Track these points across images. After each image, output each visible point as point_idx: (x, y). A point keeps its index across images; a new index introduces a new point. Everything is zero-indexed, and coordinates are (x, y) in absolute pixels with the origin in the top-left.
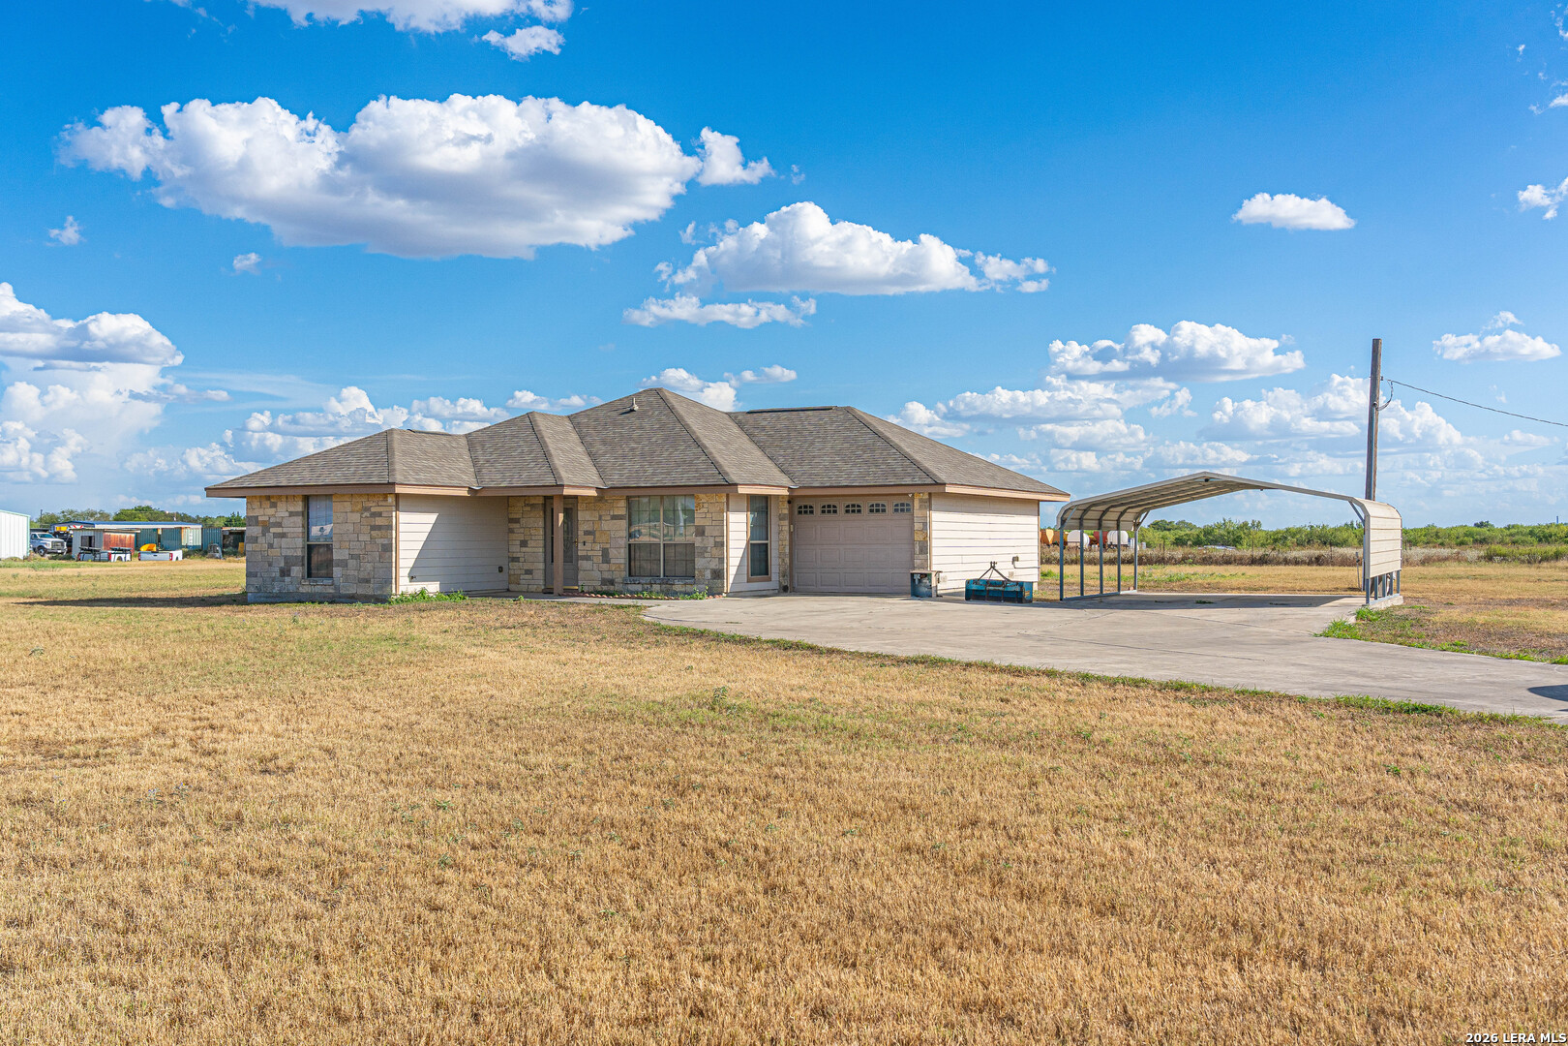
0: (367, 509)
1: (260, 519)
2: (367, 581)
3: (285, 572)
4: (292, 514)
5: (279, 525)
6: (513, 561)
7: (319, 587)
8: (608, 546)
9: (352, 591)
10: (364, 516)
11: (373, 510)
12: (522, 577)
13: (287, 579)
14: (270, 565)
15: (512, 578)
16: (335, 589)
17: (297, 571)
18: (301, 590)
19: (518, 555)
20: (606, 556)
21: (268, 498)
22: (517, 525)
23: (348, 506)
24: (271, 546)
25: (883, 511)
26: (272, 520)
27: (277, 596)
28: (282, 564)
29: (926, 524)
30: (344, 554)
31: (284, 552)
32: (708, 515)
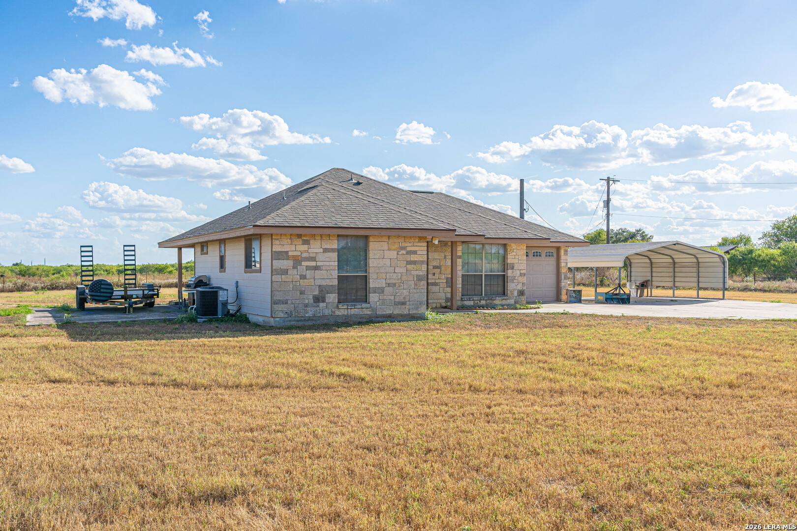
0: (403, 248)
1: (290, 254)
2: (404, 303)
3: (318, 299)
4: (326, 250)
5: (313, 259)
7: (356, 310)
9: (388, 312)
10: (400, 253)
11: (409, 249)
13: (322, 305)
14: (302, 293)
16: (373, 310)
17: (332, 298)
18: (337, 313)
21: (299, 236)
23: (385, 246)
24: (303, 277)
25: (540, 256)
26: (305, 255)
27: (310, 319)
28: (316, 293)
29: (567, 263)
30: (382, 283)
31: (318, 282)
32: (517, 257)
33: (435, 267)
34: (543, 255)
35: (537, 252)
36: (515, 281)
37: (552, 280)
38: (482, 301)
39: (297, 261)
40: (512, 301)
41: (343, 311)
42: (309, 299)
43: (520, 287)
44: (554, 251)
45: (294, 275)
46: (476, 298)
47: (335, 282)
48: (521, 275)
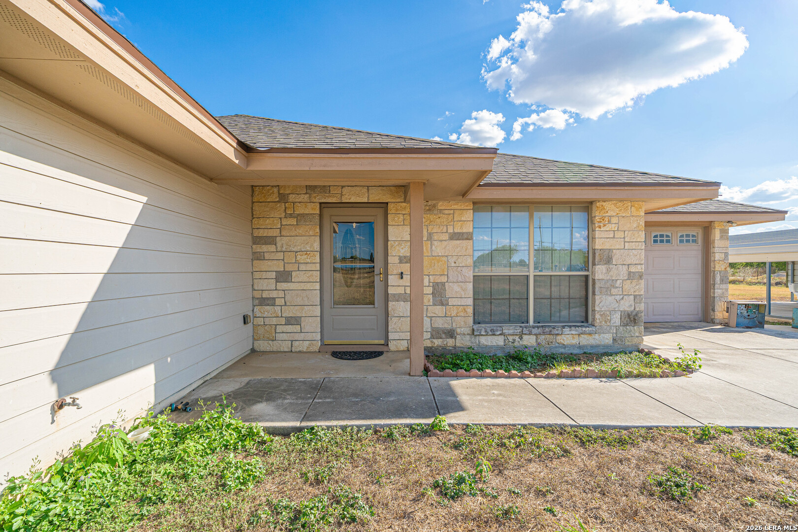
6: (260, 304)
8: (444, 279)
12: (279, 329)
15: (261, 331)
19: (274, 294)
20: (439, 294)
22: (272, 248)
25: (668, 241)
29: (726, 254)
32: (619, 235)
34: (675, 240)
35: (662, 236)
36: (614, 291)
37: (692, 284)
38: (525, 337)
40: (605, 339)
43: (627, 305)
44: (699, 232)
46: (509, 329)
48: (631, 276)
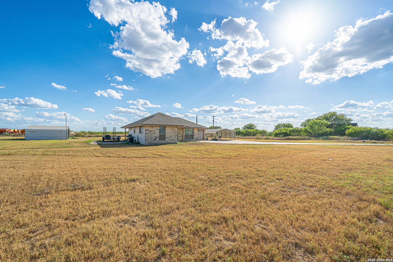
0: (173, 129)
1: (149, 130)
2: (173, 140)
3: (155, 139)
4: (157, 129)
5: (154, 131)
7: (163, 142)
9: (170, 142)
14: (152, 138)
16: (166, 142)
17: (158, 139)
18: (159, 142)
21: (151, 126)
23: (169, 129)
24: (152, 135)
26: (152, 130)
27: (153, 143)
28: (155, 138)
29: (205, 133)
30: (168, 136)
31: (155, 136)
33: (179, 133)
35: (200, 130)
37: (202, 136)
38: (188, 140)
39: (151, 131)
40: (195, 140)
41: (160, 142)
42: (153, 139)
43: (196, 137)
44: (203, 130)
45: (150, 134)
47: (159, 136)
48: (197, 135)
